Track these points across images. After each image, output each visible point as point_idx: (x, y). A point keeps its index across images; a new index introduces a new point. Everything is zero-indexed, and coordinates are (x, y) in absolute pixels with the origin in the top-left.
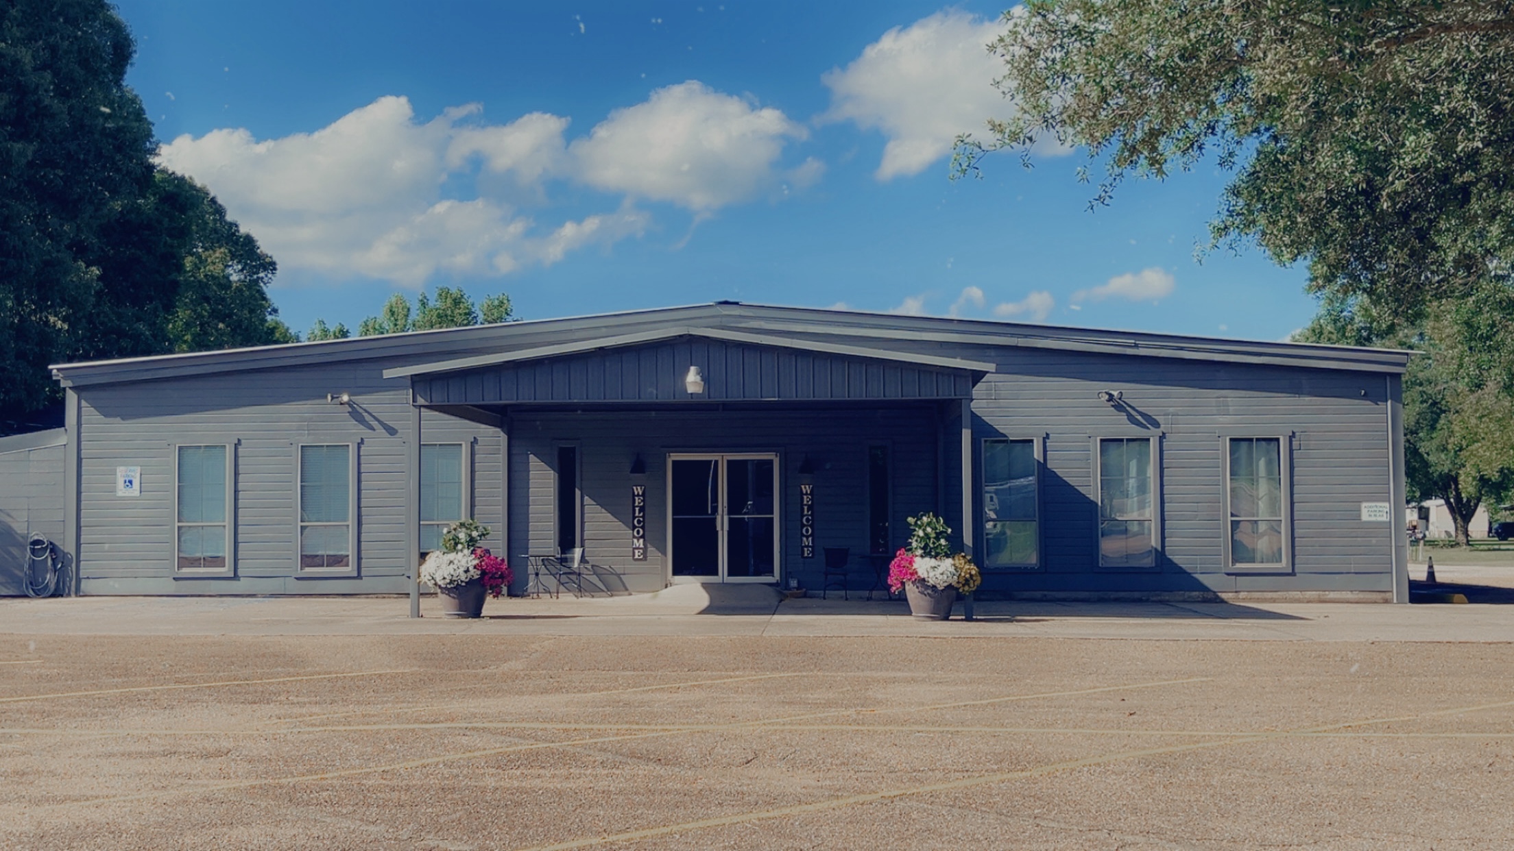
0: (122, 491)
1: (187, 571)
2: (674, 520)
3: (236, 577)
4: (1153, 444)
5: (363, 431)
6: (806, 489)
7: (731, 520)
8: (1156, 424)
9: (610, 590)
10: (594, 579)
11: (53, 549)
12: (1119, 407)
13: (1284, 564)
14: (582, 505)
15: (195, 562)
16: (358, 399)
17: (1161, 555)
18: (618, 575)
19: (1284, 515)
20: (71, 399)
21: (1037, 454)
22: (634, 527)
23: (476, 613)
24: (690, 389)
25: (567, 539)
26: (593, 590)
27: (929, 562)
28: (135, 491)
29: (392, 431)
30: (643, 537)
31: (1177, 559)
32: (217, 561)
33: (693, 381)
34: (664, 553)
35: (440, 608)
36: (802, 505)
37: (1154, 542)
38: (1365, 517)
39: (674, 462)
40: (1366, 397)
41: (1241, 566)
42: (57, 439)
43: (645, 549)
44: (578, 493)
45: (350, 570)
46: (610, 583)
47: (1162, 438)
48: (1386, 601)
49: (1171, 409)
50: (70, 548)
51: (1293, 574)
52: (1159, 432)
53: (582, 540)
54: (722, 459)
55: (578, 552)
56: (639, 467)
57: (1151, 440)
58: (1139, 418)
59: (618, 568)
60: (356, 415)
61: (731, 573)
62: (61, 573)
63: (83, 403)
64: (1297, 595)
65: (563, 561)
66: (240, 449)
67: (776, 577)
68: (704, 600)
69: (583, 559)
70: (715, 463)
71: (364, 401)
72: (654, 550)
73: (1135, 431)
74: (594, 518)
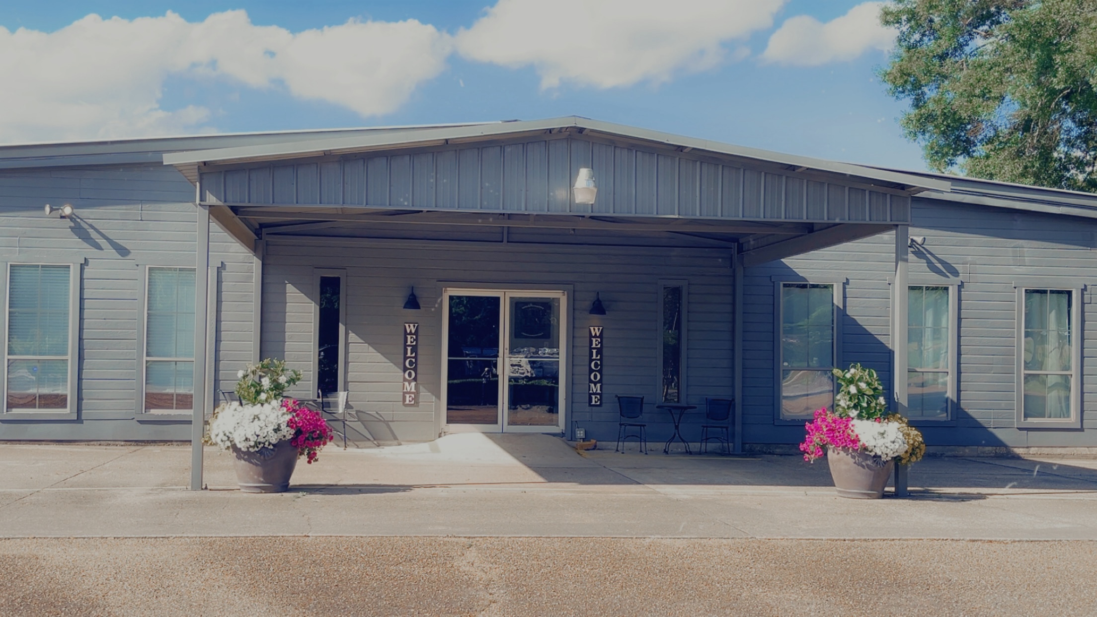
2: (449, 362)
4: (952, 292)
5: (87, 249)
6: (595, 331)
8: (956, 273)
9: (377, 440)
10: (358, 426)
12: (921, 255)
13: (1073, 419)
14: (347, 344)
16: (84, 213)
17: (957, 407)
18: (387, 423)
19: (1074, 371)
21: (837, 300)
22: (405, 369)
23: (282, 485)
24: (578, 198)
25: (328, 381)
27: (869, 426)
29: (123, 252)
30: (415, 379)
31: (971, 412)
33: (583, 187)
34: (438, 397)
36: (591, 349)
37: (951, 395)
39: (451, 298)
41: (1033, 421)
43: (417, 393)
44: (342, 328)
46: (377, 432)
47: (961, 286)
49: (969, 258)
51: (1081, 429)
52: (957, 281)
53: (346, 383)
54: (504, 296)
55: (341, 396)
56: (412, 303)
57: (950, 289)
58: (939, 266)
59: (386, 416)
60: (80, 231)
65: (324, 406)
67: (561, 427)
69: (348, 406)
70: (497, 300)
71: (89, 215)
72: (425, 395)
73: (935, 279)
74: (361, 358)
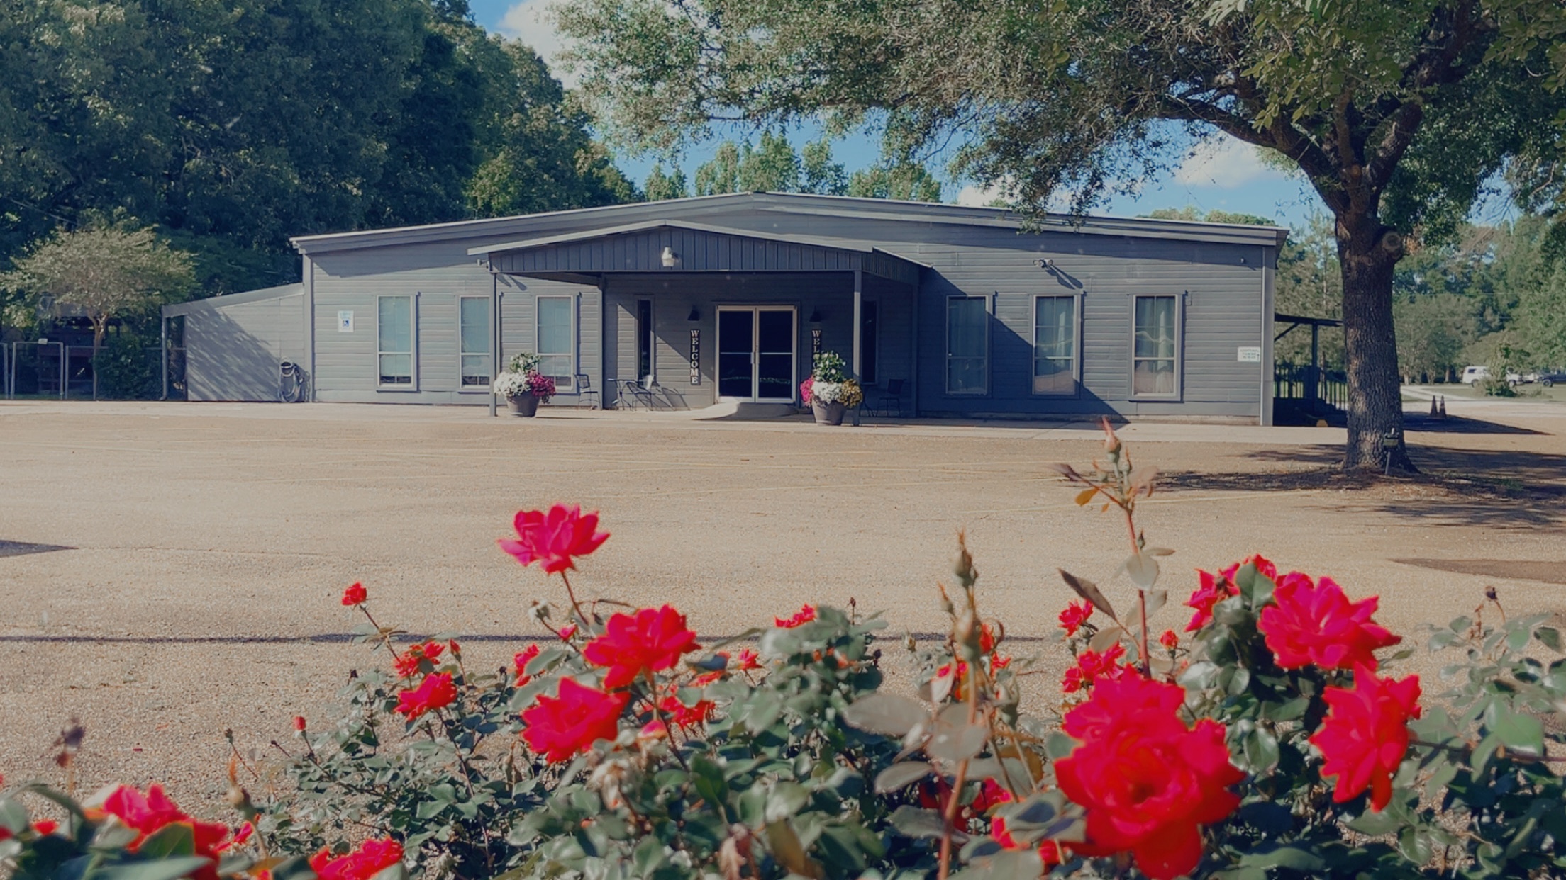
0: (342, 329)
1: (386, 386)
2: (721, 356)
3: (418, 391)
4: (1077, 300)
6: (816, 333)
7: (761, 356)
8: (1080, 286)
9: (675, 406)
10: (663, 398)
11: (297, 368)
12: (1052, 272)
13: (1175, 395)
14: (655, 344)
15: (391, 380)
17: (1079, 385)
18: (681, 395)
19: (1176, 356)
20: (307, 262)
21: (988, 308)
22: (692, 360)
23: (532, 414)
24: (665, 264)
25: (644, 369)
26: (662, 406)
27: (824, 384)
28: (350, 329)
29: (523, 287)
30: (698, 367)
31: (1092, 389)
32: (407, 380)
33: (667, 258)
34: (714, 380)
35: (508, 413)
36: (813, 345)
37: (1075, 375)
38: (1240, 359)
39: (721, 313)
40: (1245, 264)
41: (1142, 395)
42: (298, 291)
43: (700, 376)
44: (652, 334)
46: (674, 401)
47: (1085, 294)
48: (1254, 424)
49: (1092, 274)
50: (307, 367)
51: (1182, 402)
52: (1081, 291)
53: (655, 369)
54: (756, 310)
55: (650, 378)
56: (695, 316)
57: (1076, 297)
58: (1067, 280)
59: (681, 391)
61: (761, 395)
62: (302, 386)
63: (315, 265)
64: (1185, 418)
65: (640, 384)
66: (420, 300)
67: (793, 399)
69: (654, 383)
70: (751, 313)
72: (706, 377)
73: (1065, 291)
74: (664, 353)
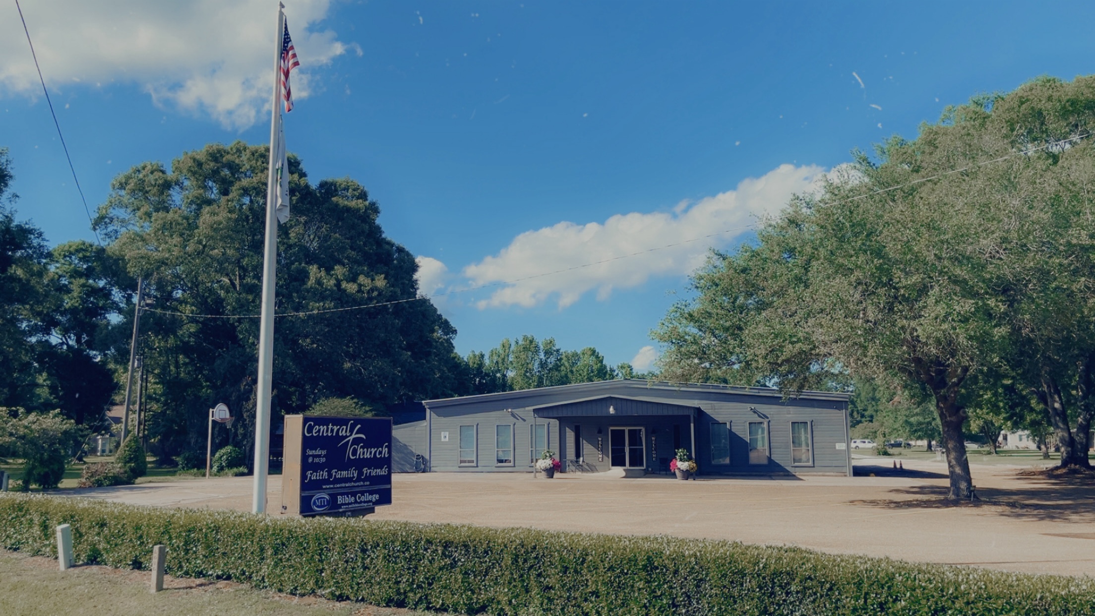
0: (443, 439)
1: (463, 464)
2: (612, 450)
3: (477, 466)
4: (765, 425)
5: (515, 420)
6: (653, 438)
7: (630, 449)
8: (768, 418)
9: (592, 471)
10: (587, 467)
11: (423, 457)
12: (755, 412)
13: (810, 463)
14: (583, 443)
15: (465, 462)
16: (514, 410)
17: (770, 459)
18: (594, 466)
19: (810, 448)
20: (428, 411)
21: (728, 427)
22: (599, 451)
23: (552, 477)
24: (611, 413)
25: (578, 455)
26: (587, 471)
27: (681, 463)
28: (447, 440)
29: (524, 420)
30: (602, 454)
31: (776, 460)
32: (473, 462)
33: (612, 410)
34: (608, 457)
35: (543, 476)
36: (652, 444)
37: (767, 454)
38: (837, 448)
39: (612, 430)
40: (836, 408)
41: (796, 464)
42: (424, 424)
43: (603, 458)
44: (581, 439)
45: (511, 464)
46: (592, 469)
48: (845, 476)
49: (771, 412)
50: (427, 457)
51: (814, 467)
52: (768, 420)
53: (583, 455)
54: (626, 429)
55: (581, 459)
56: (600, 432)
57: (765, 422)
58: (761, 416)
59: (594, 464)
60: (513, 415)
61: (631, 465)
62: (425, 465)
63: (431, 413)
64: (815, 473)
65: (577, 462)
66: (478, 426)
67: (644, 467)
68: (624, 474)
69: (583, 461)
70: (624, 430)
71: (516, 411)
72: (605, 458)
73: (760, 420)
74: (587, 448)
